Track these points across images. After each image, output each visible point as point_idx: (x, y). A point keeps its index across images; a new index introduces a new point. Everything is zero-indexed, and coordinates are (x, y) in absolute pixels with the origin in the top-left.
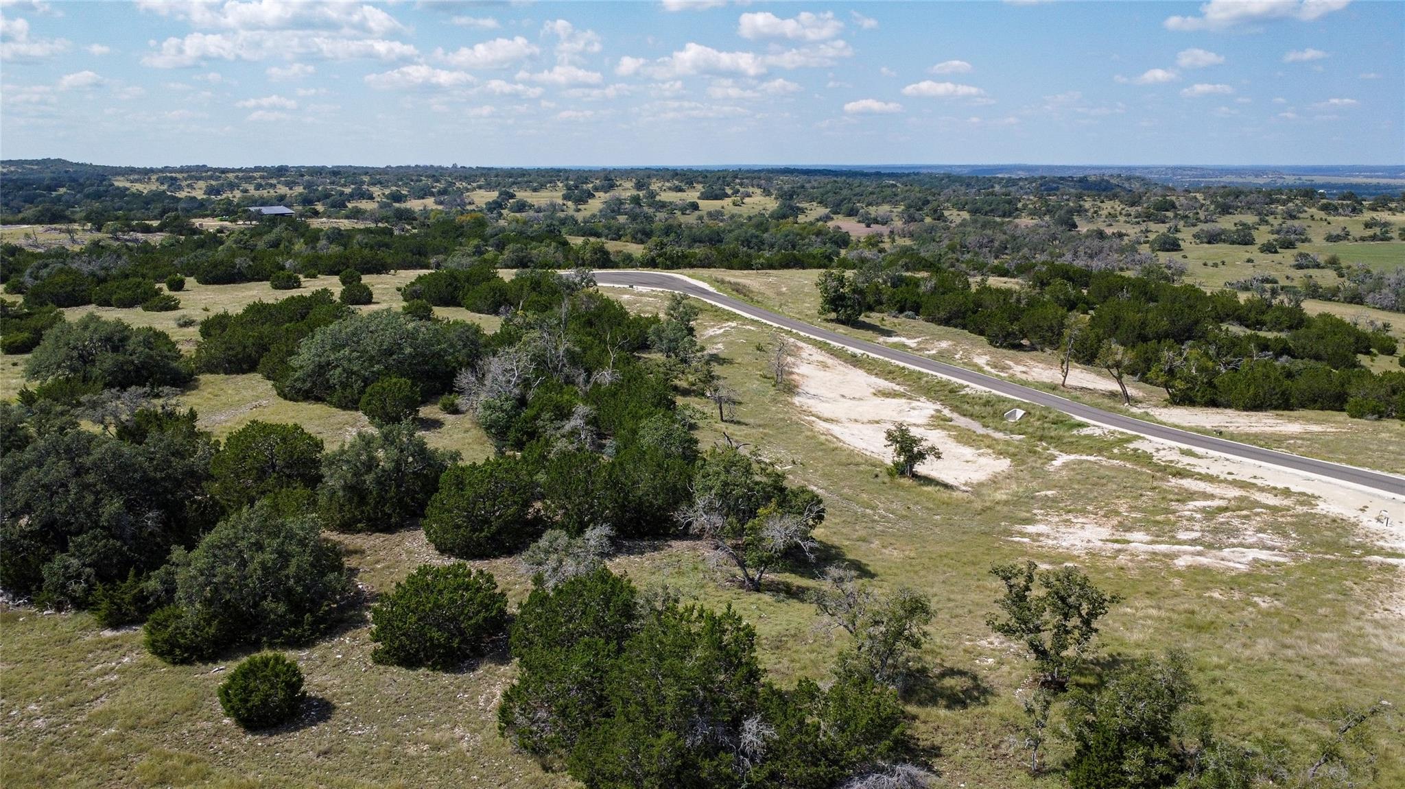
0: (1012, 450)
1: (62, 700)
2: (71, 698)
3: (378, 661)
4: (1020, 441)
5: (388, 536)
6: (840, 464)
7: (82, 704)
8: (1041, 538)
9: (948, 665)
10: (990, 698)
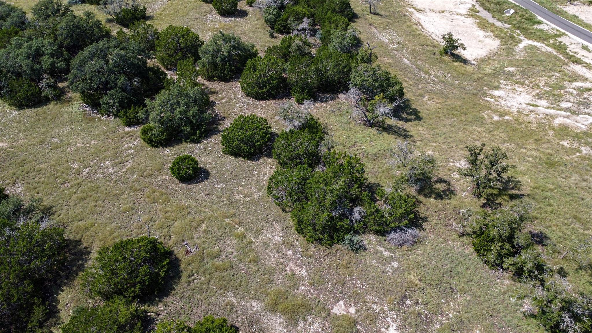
0: (502, 35)
1: (116, 160)
2: (119, 160)
3: (225, 153)
4: (508, 29)
5: (226, 83)
6: (419, 45)
7: (123, 163)
8: (500, 100)
9: (440, 176)
10: (453, 196)
